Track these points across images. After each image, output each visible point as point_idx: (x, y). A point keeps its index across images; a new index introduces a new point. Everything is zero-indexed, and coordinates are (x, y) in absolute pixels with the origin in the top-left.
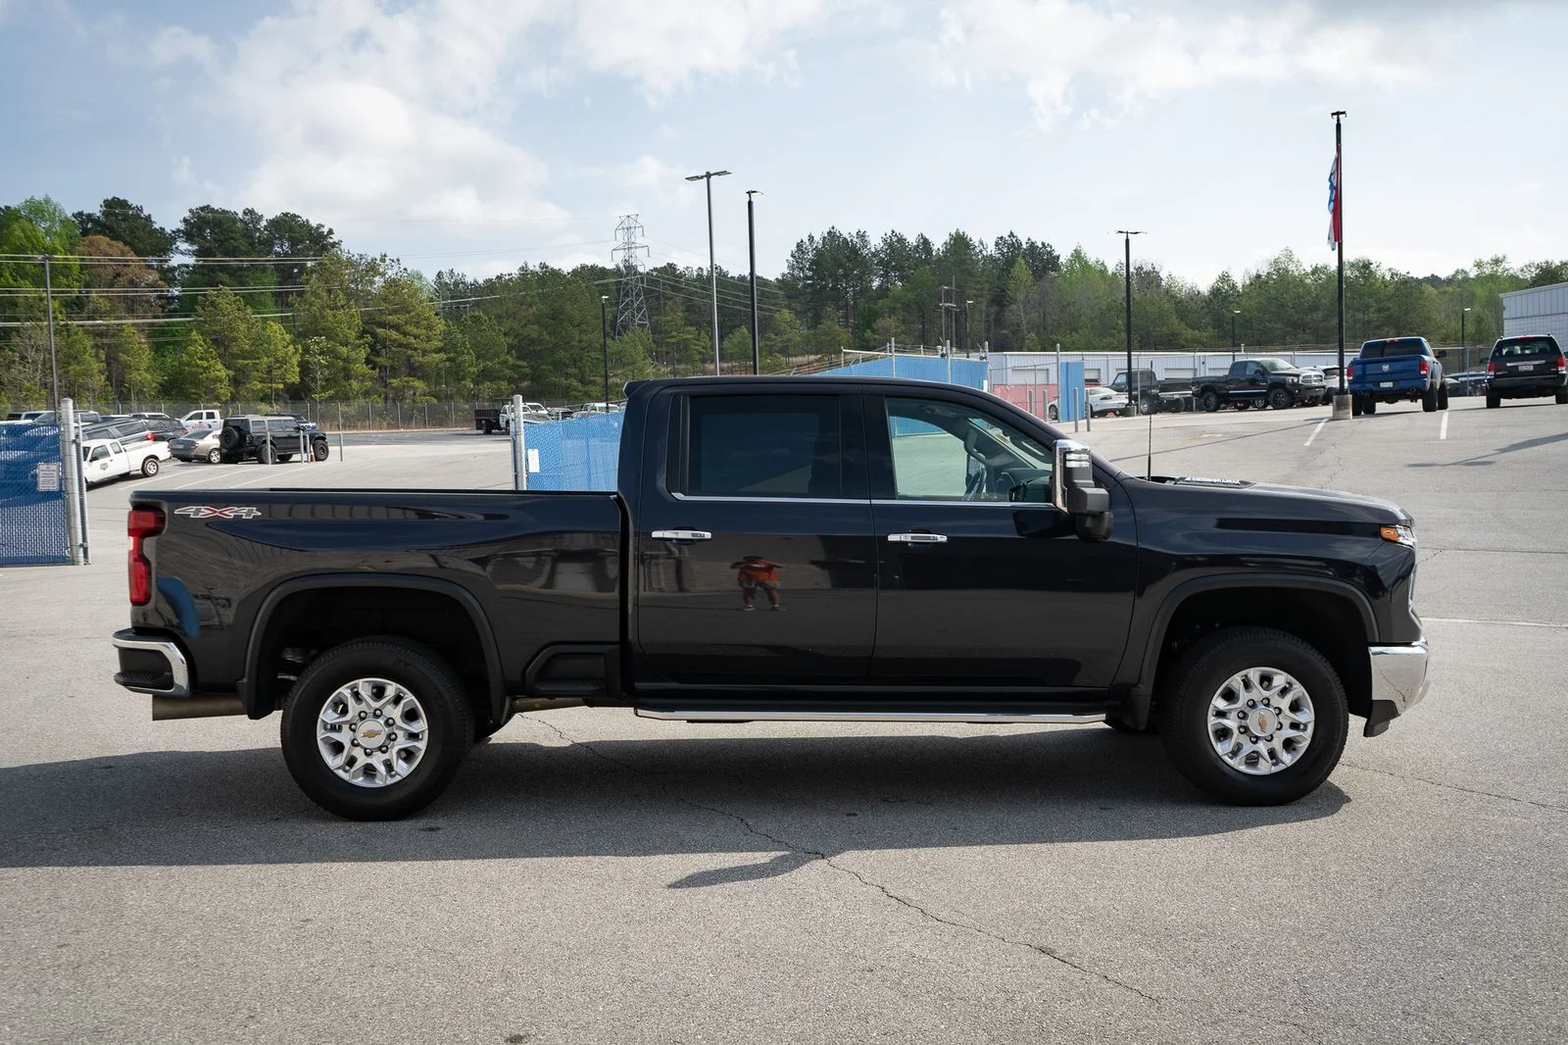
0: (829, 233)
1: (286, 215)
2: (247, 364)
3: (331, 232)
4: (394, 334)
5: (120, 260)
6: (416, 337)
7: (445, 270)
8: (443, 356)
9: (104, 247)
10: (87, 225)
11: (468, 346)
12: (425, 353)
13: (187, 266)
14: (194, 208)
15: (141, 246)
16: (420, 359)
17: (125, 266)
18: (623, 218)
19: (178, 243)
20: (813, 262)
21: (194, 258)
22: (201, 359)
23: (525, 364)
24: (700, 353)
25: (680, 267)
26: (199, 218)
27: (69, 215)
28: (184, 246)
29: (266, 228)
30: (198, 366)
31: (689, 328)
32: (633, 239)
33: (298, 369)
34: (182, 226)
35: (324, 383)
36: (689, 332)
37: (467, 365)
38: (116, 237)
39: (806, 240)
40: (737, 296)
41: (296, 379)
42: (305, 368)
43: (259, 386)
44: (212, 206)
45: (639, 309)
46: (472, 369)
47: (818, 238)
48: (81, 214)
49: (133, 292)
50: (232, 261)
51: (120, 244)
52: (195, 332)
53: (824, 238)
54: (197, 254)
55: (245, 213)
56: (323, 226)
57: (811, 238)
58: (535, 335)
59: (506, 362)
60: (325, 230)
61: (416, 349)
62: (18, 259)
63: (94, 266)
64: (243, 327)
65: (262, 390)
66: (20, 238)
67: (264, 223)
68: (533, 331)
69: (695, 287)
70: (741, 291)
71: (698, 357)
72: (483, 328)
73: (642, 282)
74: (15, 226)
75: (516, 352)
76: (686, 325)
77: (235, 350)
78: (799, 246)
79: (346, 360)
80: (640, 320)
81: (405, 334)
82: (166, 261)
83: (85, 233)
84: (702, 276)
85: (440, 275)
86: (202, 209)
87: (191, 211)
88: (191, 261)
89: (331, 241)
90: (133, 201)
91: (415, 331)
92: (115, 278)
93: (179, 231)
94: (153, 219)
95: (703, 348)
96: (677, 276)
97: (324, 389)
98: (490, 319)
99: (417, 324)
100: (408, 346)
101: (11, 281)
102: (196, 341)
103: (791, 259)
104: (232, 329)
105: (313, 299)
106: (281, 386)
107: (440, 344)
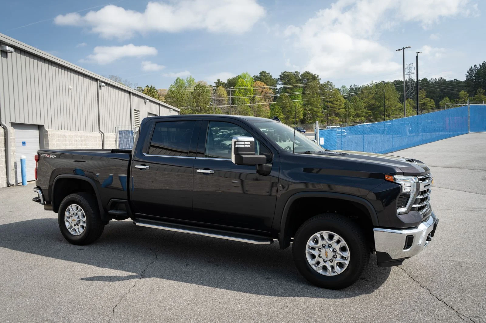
0: (483, 64)
1: (306, 72)
2: (289, 114)
3: (318, 76)
4: (330, 104)
5: (263, 87)
6: (337, 105)
7: (353, 85)
8: (344, 110)
9: (259, 84)
10: (256, 79)
11: (352, 107)
12: (339, 109)
13: (281, 88)
14: (282, 72)
15: (268, 83)
16: (337, 111)
17: (264, 89)
18: (408, 65)
19: (278, 82)
20: (476, 74)
21: (283, 86)
22: (277, 113)
23: (370, 111)
24: (431, 106)
25: (429, 79)
26: (284, 75)
27: (252, 77)
28: (280, 83)
29: (301, 76)
30: (277, 115)
31: (427, 98)
32: (411, 71)
33: (302, 115)
34: (279, 77)
35: (310, 119)
36: (427, 100)
37: (352, 112)
38: (263, 82)
39: (473, 67)
40: (449, 87)
41: (302, 118)
42: (305, 115)
43: (292, 120)
44: (287, 71)
45: (412, 93)
46: (353, 114)
47: (478, 66)
48: (255, 76)
49: (266, 95)
50: (291, 86)
51: (263, 83)
52: (276, 106)
53: (481, 65)
54: (283, 84)
55: (295, 73)
56: (316, 74)
57: (475, 66)
58: (373, 103)
59: (363, 111)
60: (317, 75)
61: (336, 108)
62: (239, 88)
63: (257, 89)
64: (288, 104)
65: (293, 121)
66: (240, 83)
67: (300, 75)
68: (373, 102)
69: (433, 85)
70: (450, 85)
71: (430, 107)
72: (357, 101)
73: (414, 85)
74: (239, 80)
75: (367, 108)
76: (426, 97)
77: (286, 110)
78: (471, 69)
79: (316, 112)
80: (413, 96)
81: (333, 104)
82: (276, 87)
83: (256, 81)
84: (436, 81)
85: (351, 86)
86: (284, 72)
87: (281, 73)
88: (282, 86)
89: (318, 78)
90: (267, 72)
91: (336, 103)
92: (262, 92)
93: (278, 78)
94: (272, 76)
95: (432, 104)
96: (427, 82)
97: (310, 120)
98: (359, 99)
99: (337, 101)
100: (334, 107)
101: (238, 94)
102: (276, 108)
103: (468, 73)
104: (285, 105)
105: (308, 95)
106: (298, 120)
107: (344, 107)
